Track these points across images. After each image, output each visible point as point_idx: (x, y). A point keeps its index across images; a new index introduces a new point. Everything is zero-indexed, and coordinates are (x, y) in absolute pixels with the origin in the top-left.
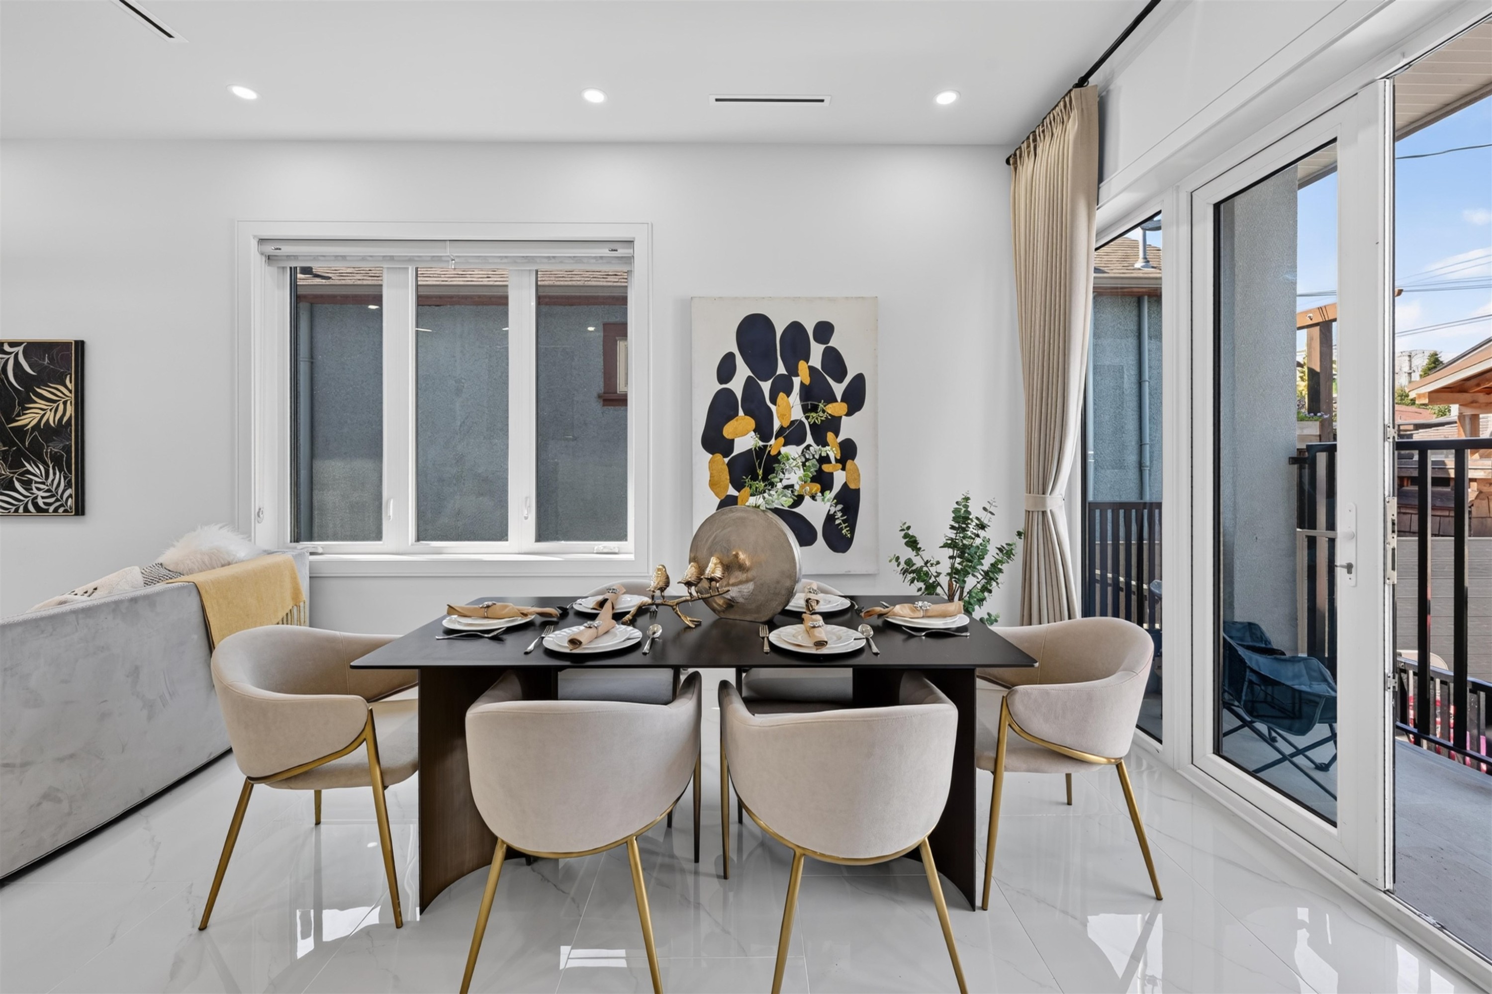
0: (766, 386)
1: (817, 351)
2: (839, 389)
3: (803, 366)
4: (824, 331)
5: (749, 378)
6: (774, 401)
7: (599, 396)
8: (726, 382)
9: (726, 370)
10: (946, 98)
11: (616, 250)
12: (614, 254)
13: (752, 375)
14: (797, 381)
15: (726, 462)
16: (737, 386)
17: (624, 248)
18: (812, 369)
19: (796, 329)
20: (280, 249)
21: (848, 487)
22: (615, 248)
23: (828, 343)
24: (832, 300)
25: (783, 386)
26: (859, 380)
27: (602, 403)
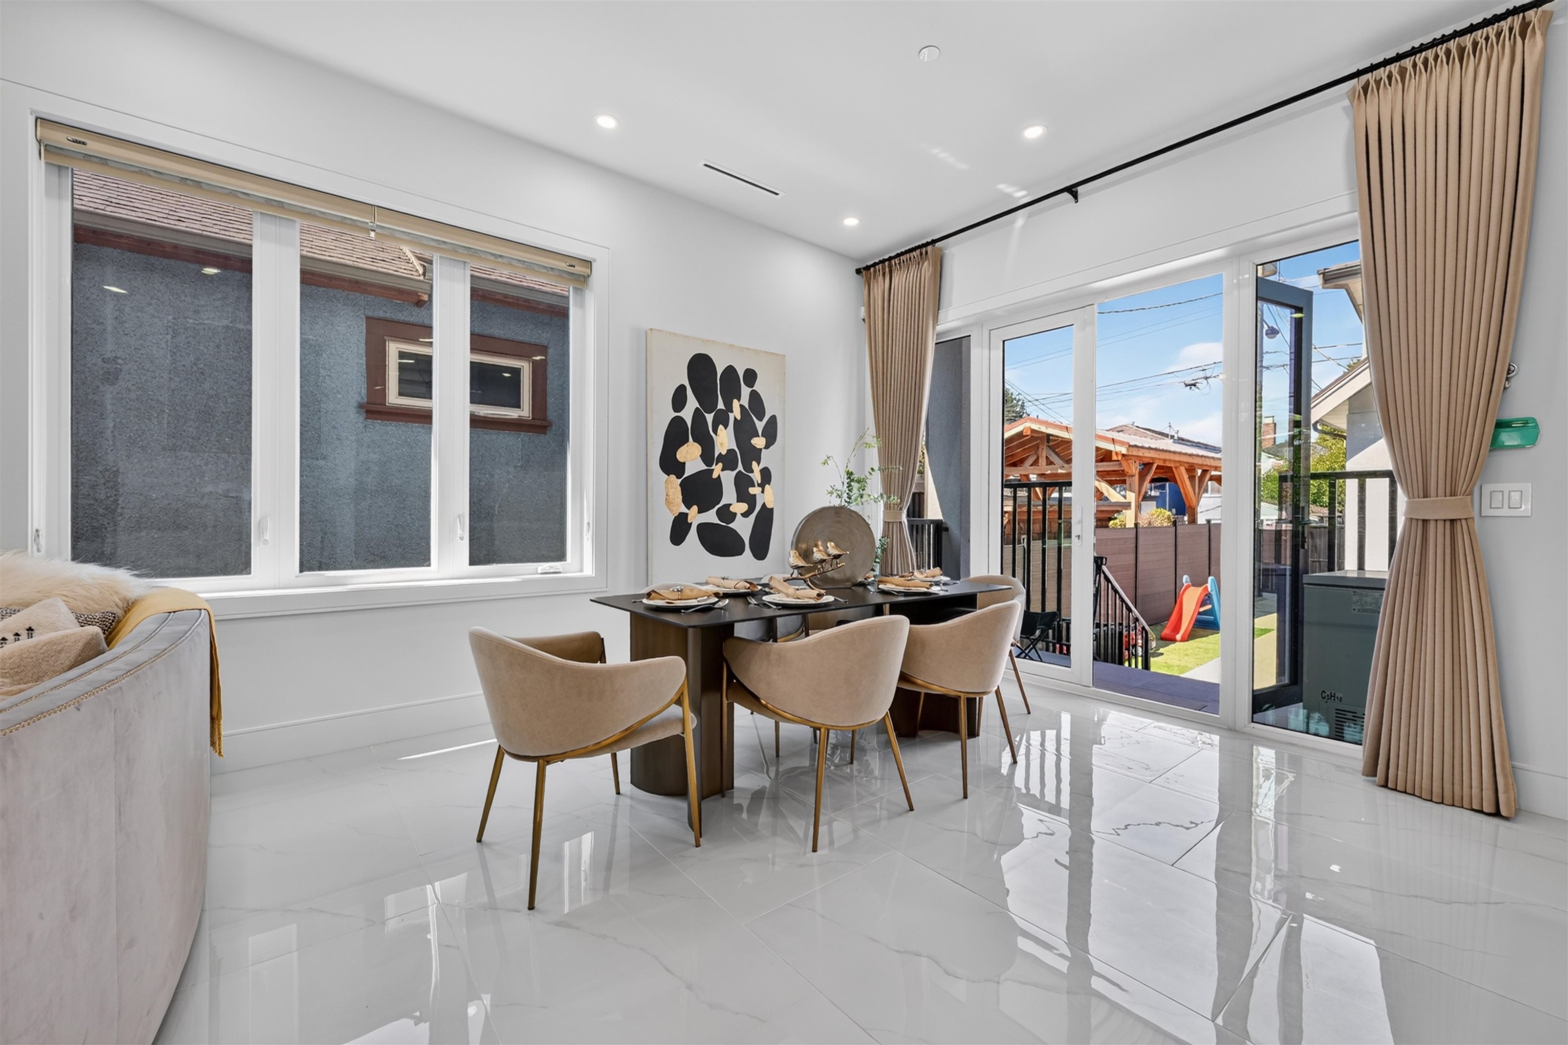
0: (710, 418)
1: (745, 391)
2: (760, 425)
3: (736, 404)
4: (751, 376)
5: (697, 409)
6: (715, 431)
7: (360, 406)
8: (679, 411)
9: (679, 400)
10: (851, 222)
11: (574, 267)
12: (571, 269)
13: (699, 406)
14: (731, 416)
15: (679, 483)
16: (687, 414)
17: (580, 266)
18: (741, 406)
19: (730, 370)
20: (84, 143)
21: (766, 507)
22: (573, 264)
23: (752, 387)
24: (757, 352)
25: (722, 419)
26: (773, 419)
27: (365, 415)
